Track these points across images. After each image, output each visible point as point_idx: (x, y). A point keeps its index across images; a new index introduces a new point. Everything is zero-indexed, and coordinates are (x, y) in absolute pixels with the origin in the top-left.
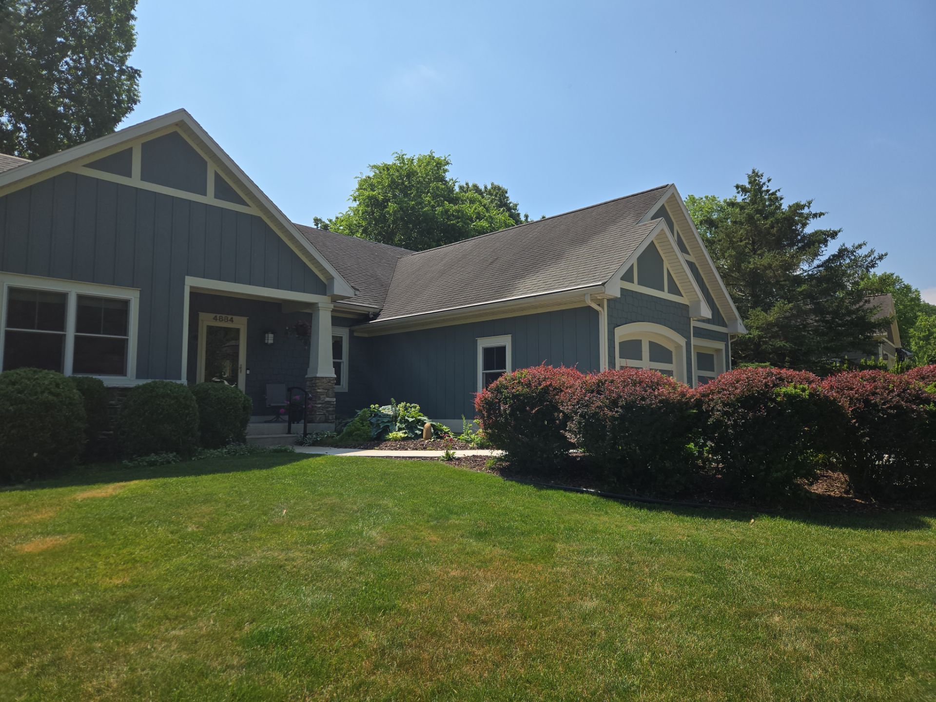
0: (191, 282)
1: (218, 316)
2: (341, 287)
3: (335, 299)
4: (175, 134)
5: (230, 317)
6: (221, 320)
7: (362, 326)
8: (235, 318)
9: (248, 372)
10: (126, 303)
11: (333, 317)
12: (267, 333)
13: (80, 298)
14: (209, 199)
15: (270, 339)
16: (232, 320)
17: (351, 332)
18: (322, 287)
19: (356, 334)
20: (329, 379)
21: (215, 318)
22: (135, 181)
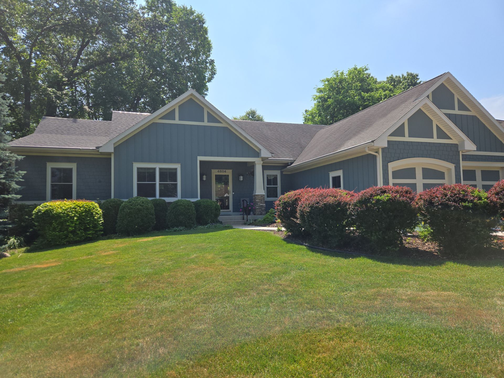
0: (200, 158)
1: (220, 170)
2: (265, 153)
3: (263, 159)
4: (191, 99)
5: (224, 170)
6: (221, 172)
7: (285, 169)
8: (227, 170)
9: (233, 193)
10: (176, 169)
11: (262, 166)
12: (240, 176)
13: (160, 169)
14: (206, 123)
15: (241, 178)
16: (225, 172)
17: (282, 172)
18: (257, 154)
19: (284, 173)
20: (262, 196)
21: (218, 171)
22: (177, 121)
